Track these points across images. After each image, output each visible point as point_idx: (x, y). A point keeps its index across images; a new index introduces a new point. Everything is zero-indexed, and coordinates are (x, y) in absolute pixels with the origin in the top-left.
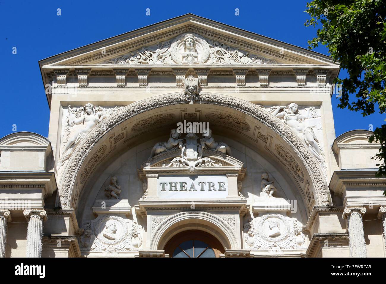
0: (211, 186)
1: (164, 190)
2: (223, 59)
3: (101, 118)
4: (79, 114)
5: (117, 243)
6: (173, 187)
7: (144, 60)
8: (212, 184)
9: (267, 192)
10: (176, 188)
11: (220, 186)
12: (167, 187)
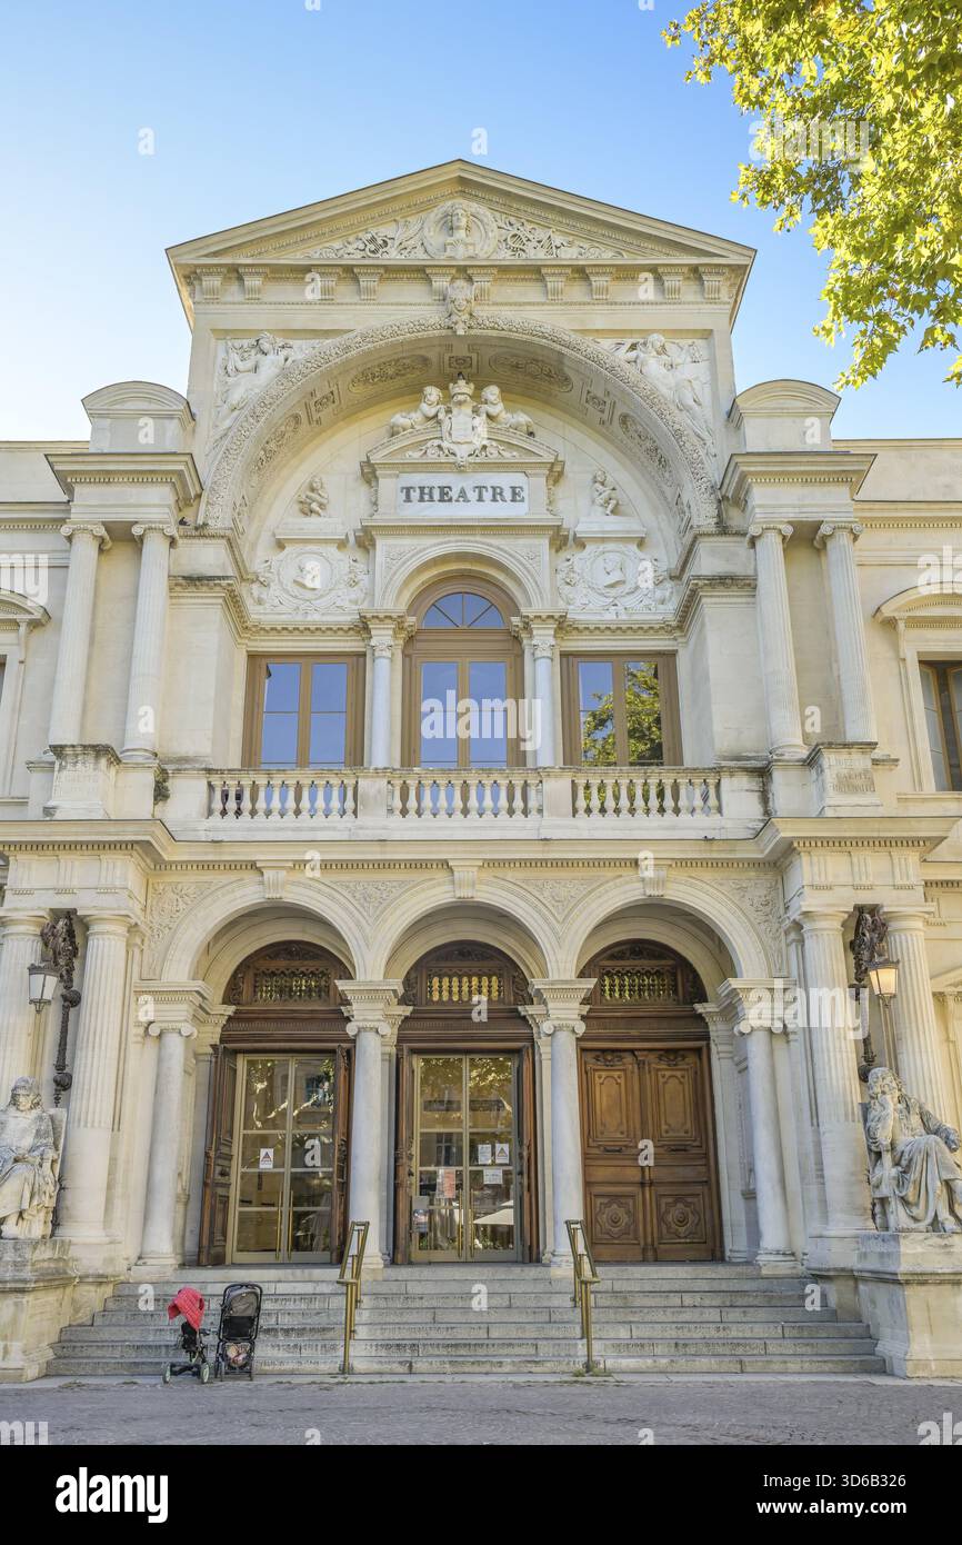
0: (497, 494)
1: (408, 499)
2: (524, 251)
3: (290, 361)
4: (246, 355)
5: (322, 596)
6: (425, 494)
7: (373, 252)
8: (498, 491)
9: (602, 505)
10: (431, 497)
11: (514, 494)
12: (415, 495)
